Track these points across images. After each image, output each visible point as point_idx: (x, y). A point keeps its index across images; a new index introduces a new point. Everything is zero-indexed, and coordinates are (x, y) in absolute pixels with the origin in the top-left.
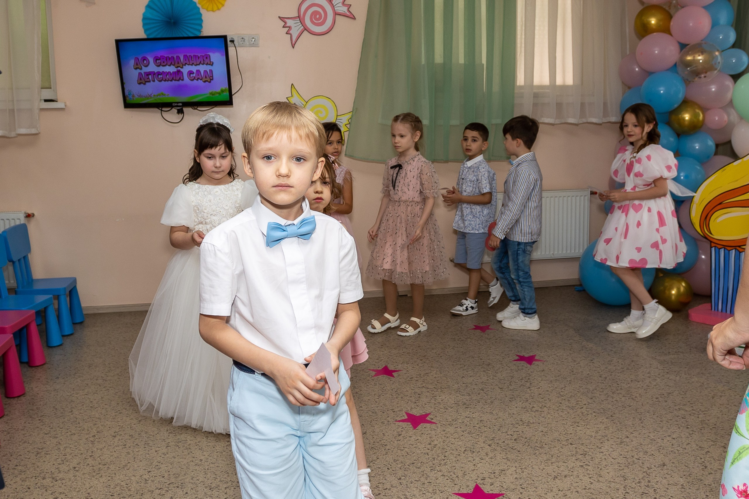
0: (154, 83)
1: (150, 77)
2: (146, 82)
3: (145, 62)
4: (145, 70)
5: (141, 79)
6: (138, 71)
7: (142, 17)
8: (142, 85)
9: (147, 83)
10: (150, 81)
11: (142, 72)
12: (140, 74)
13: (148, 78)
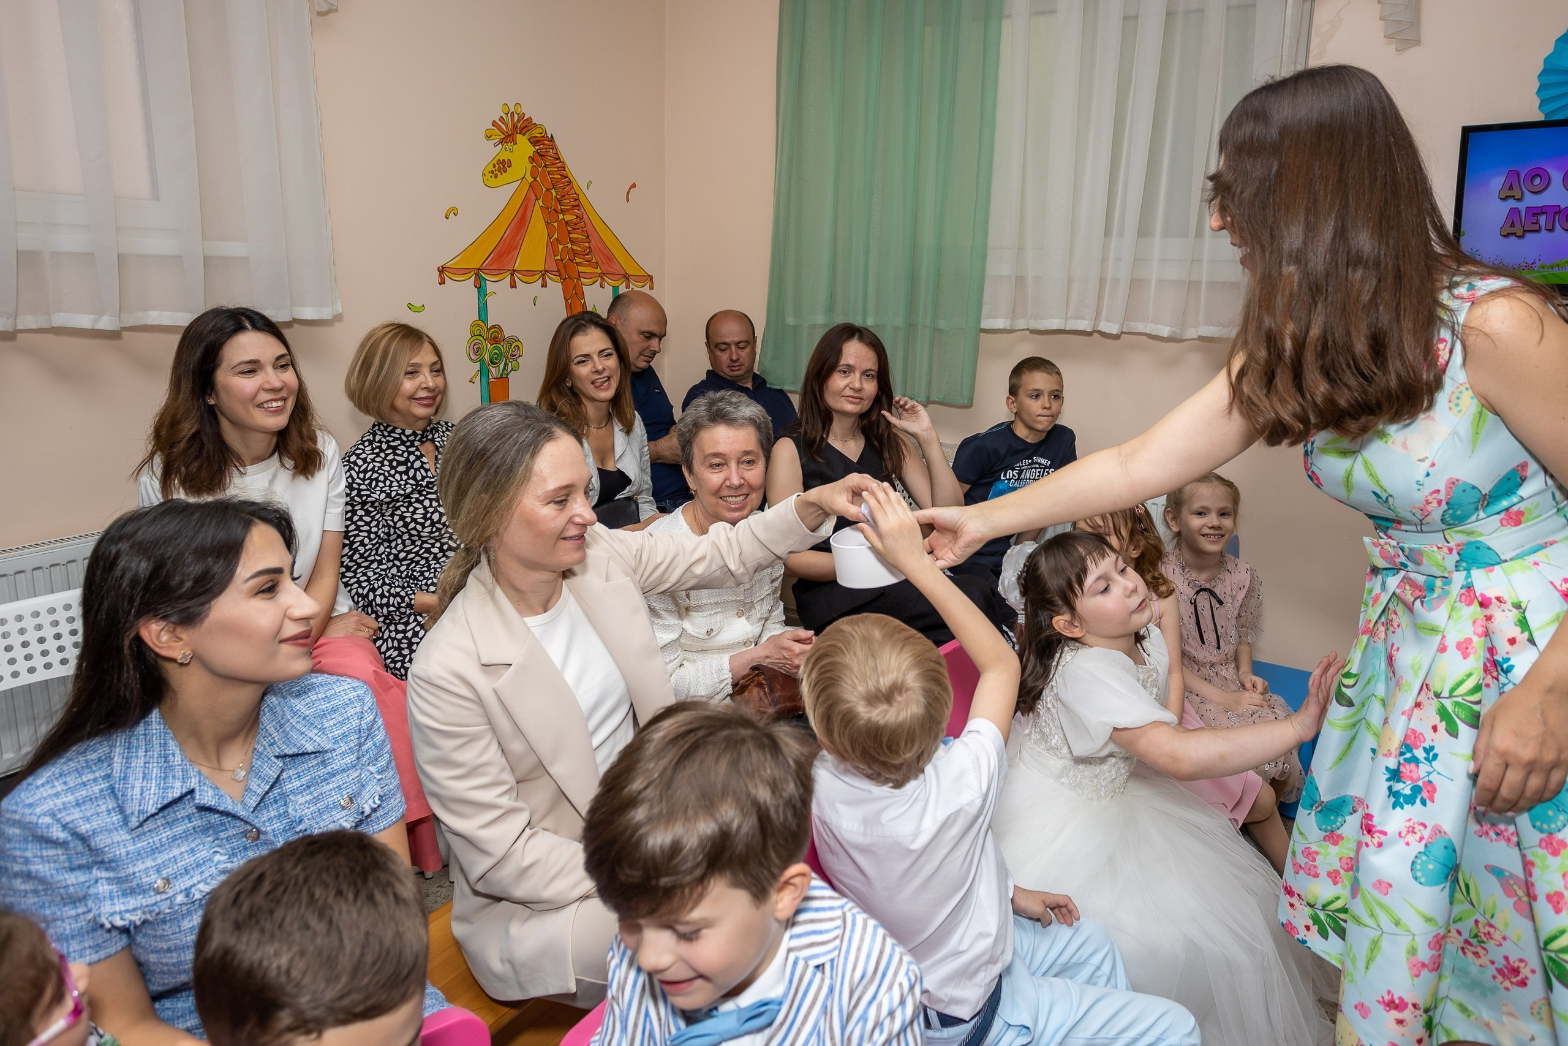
0: (1551, 234)
1: (1543, 219)
2: (1525, 231)
3: (1537, 181)
4: (1532, 200)
5: (1512, 225)
6: (1512, 203)
7: (1540, 67)
8: (1513, 238)
9: (1528, 235)
10: (1538, 231)
11: (1522, 206)
12: (1514, 211)
13: (1537, 223)
